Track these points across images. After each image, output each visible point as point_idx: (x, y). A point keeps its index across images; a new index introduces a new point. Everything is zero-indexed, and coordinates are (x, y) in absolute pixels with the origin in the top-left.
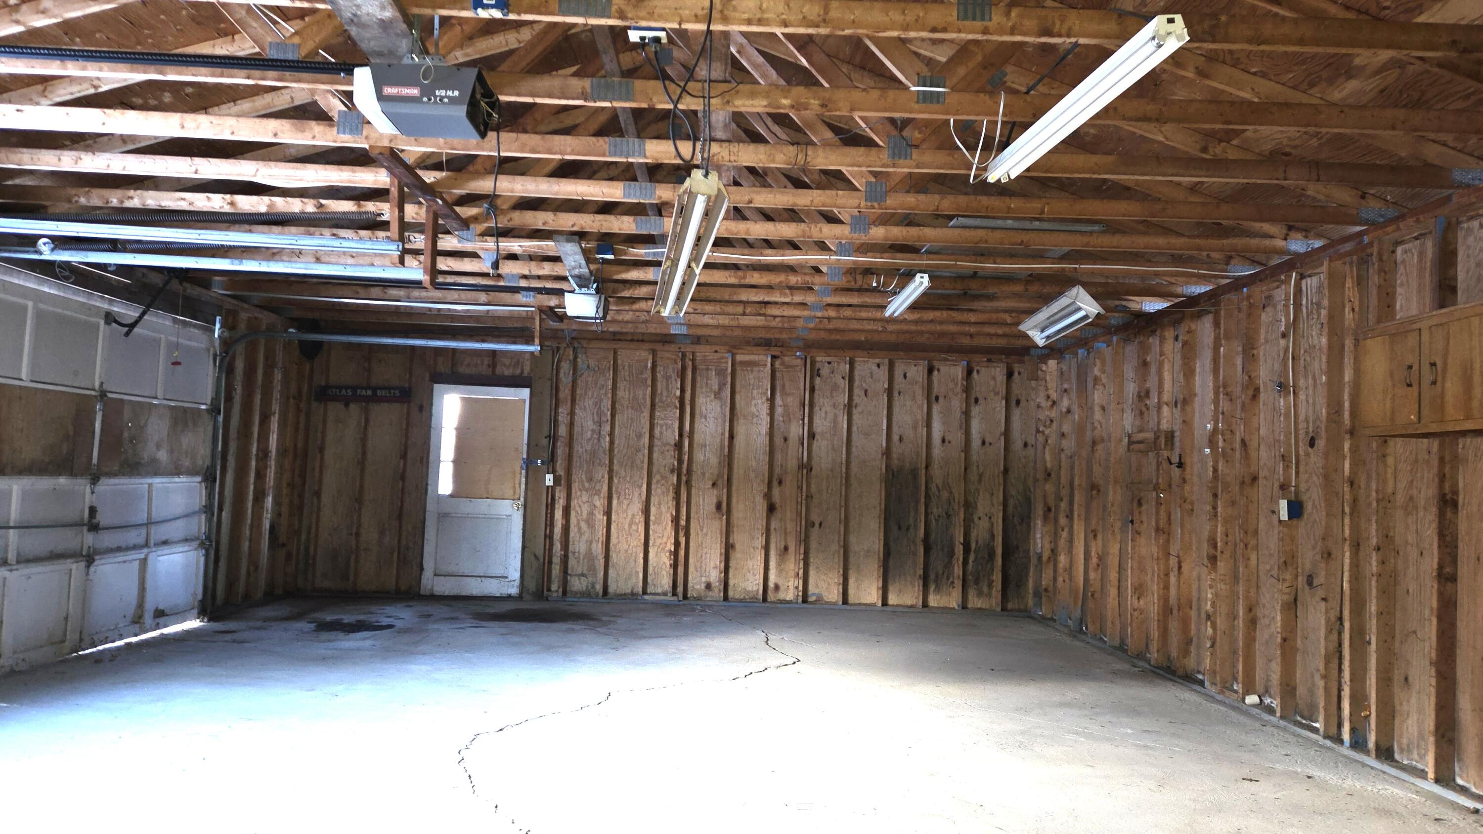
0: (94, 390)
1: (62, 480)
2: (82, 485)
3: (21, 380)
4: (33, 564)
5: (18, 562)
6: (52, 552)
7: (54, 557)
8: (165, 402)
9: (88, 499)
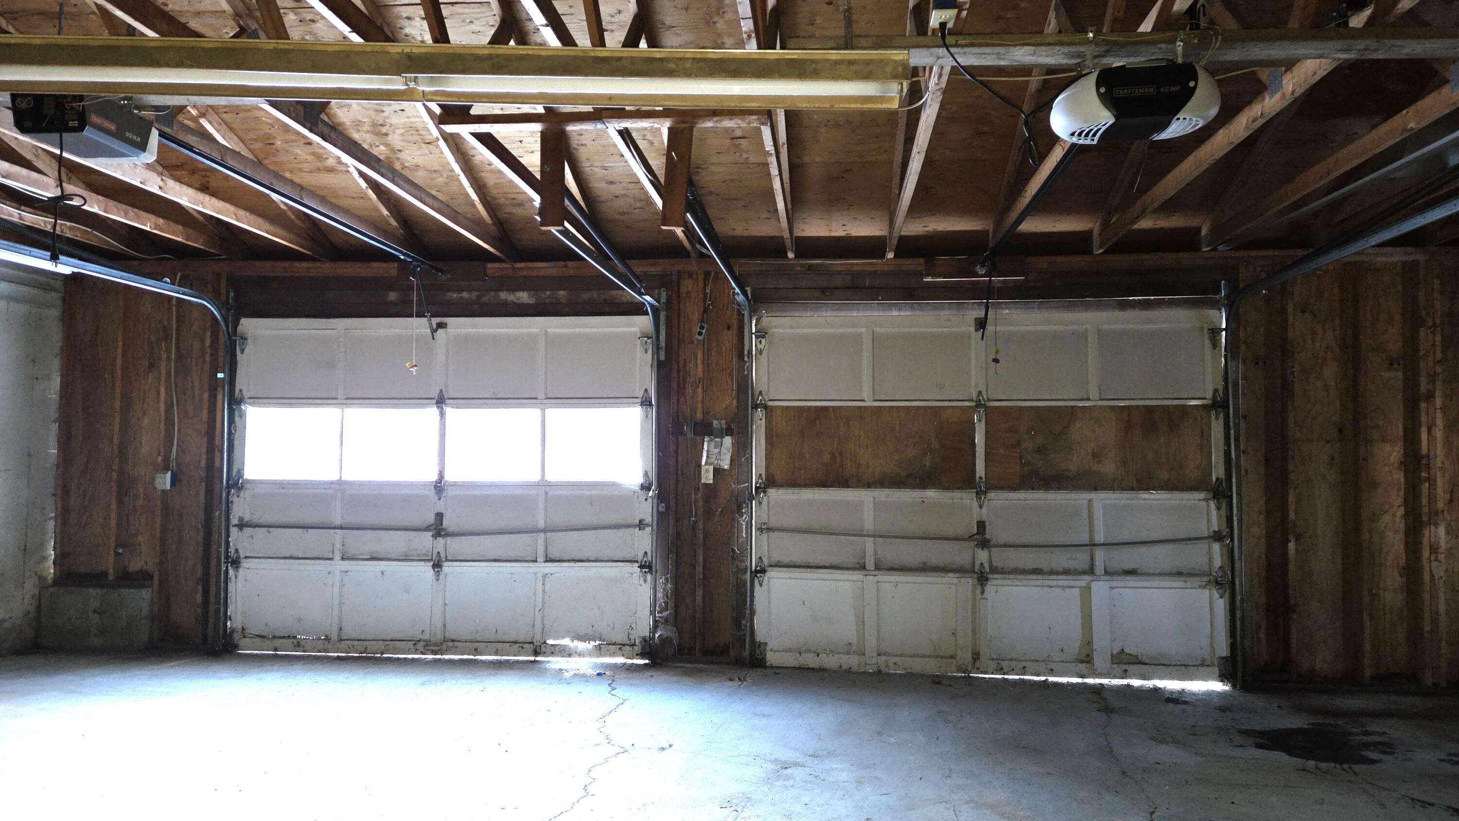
0: (972, 400)
1: (931, 494)
2: (965, 498)
3: (863, 401)
4: (898, 573)
5: (878, 568)
6: (925, 563)
7: (926, 568)
8: (1100, 403)
9: (977, 513)
